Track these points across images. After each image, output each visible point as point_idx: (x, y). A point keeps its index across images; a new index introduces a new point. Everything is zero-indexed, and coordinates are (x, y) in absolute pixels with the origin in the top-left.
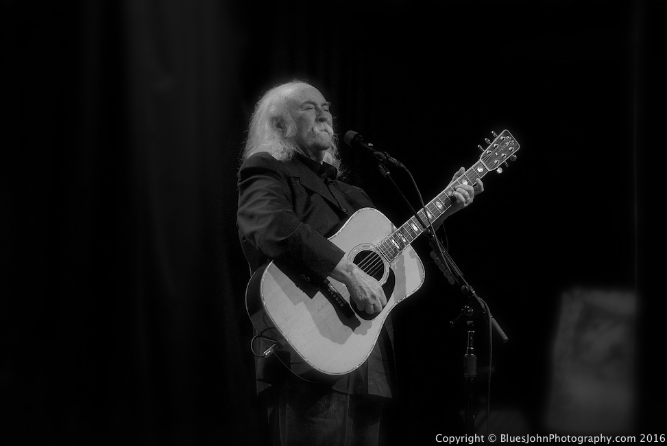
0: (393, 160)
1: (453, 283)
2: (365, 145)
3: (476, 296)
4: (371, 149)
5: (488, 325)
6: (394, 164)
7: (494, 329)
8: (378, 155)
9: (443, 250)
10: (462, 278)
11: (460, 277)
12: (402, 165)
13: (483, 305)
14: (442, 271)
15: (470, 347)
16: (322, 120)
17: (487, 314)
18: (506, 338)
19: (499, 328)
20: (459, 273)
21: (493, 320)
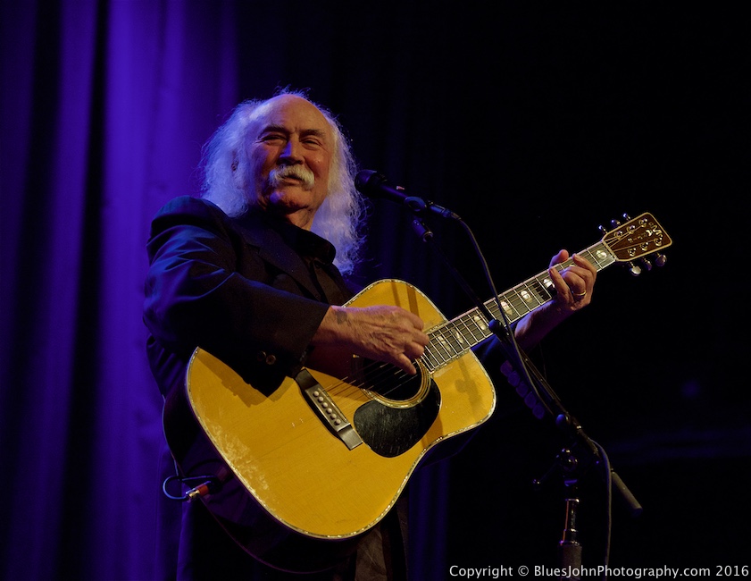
0: (439, 209)
2: (390, 190)
3: (583, 434)
4: (400, 194)
6: (440, 215)
7: (616, 488)
8: (413, 203)
9: (524, 358)
10: (558, 404)
11: (554, 401)
12: (455, 215)
13: (595, 450)
18: (639, 506)
19: (624, 488)
20: (553, 395)
21: (612, 474)
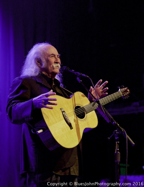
0: (84, 75)
1: (108, 122)
2: (71, 71)
3: (119, 126)
4: (73, 72)
5: (126, 139)
6: (84, 77)
7: (129, 140)
9: (104, 108)
11: (112, 119)
12: (88, 76)
13: (123, 130)
14: (104, 117)
15: (117, 149)
16: (57, 63)
17: (125, 133)
18: (134, 144)
20: (112, 117)
21: (127, 136)
